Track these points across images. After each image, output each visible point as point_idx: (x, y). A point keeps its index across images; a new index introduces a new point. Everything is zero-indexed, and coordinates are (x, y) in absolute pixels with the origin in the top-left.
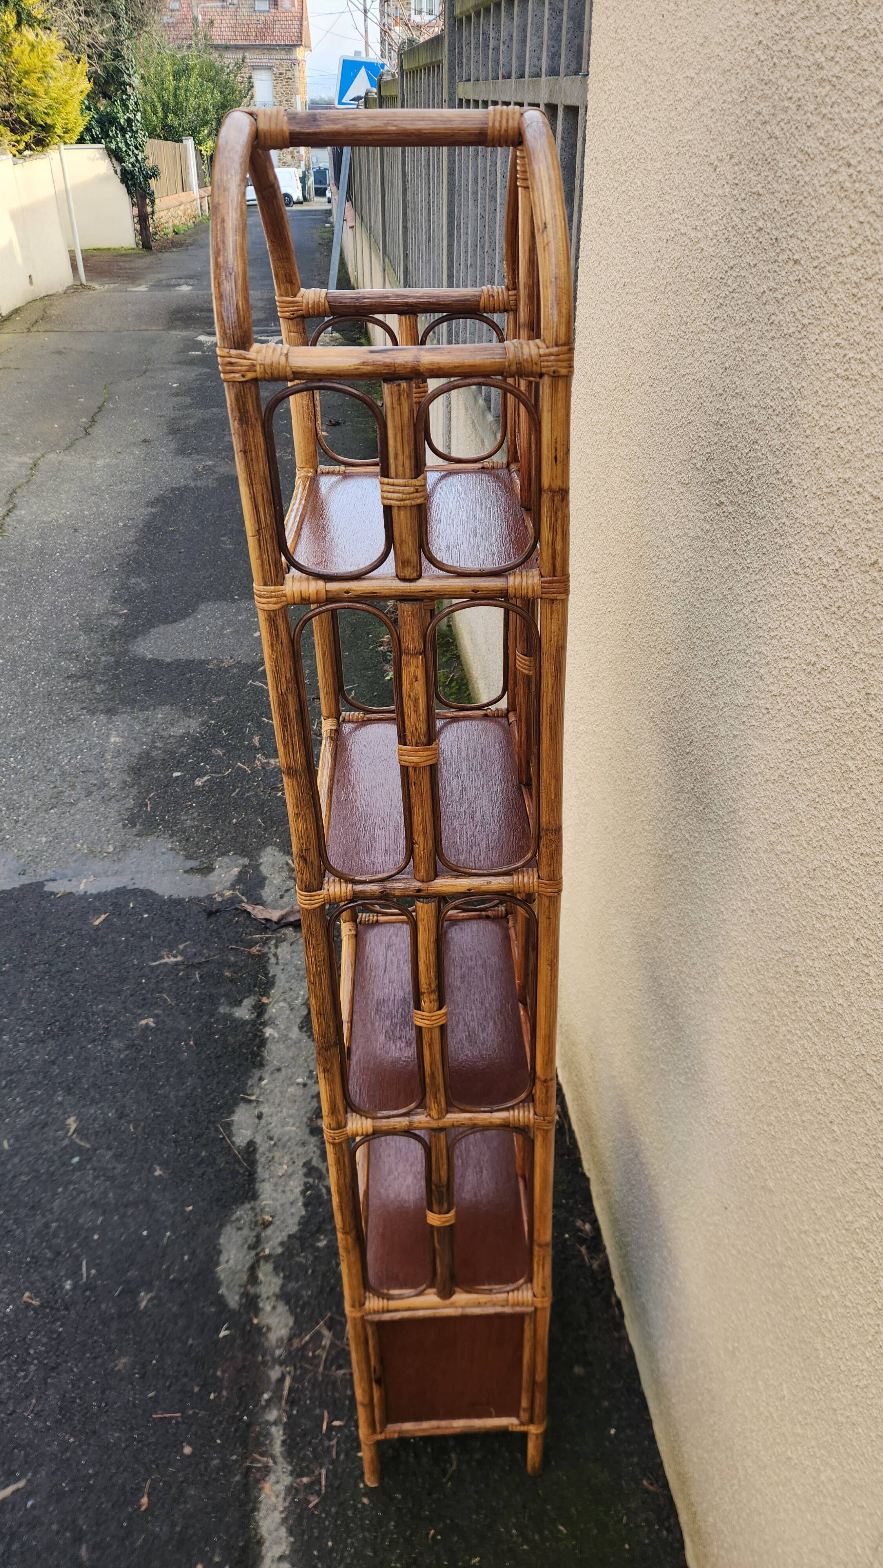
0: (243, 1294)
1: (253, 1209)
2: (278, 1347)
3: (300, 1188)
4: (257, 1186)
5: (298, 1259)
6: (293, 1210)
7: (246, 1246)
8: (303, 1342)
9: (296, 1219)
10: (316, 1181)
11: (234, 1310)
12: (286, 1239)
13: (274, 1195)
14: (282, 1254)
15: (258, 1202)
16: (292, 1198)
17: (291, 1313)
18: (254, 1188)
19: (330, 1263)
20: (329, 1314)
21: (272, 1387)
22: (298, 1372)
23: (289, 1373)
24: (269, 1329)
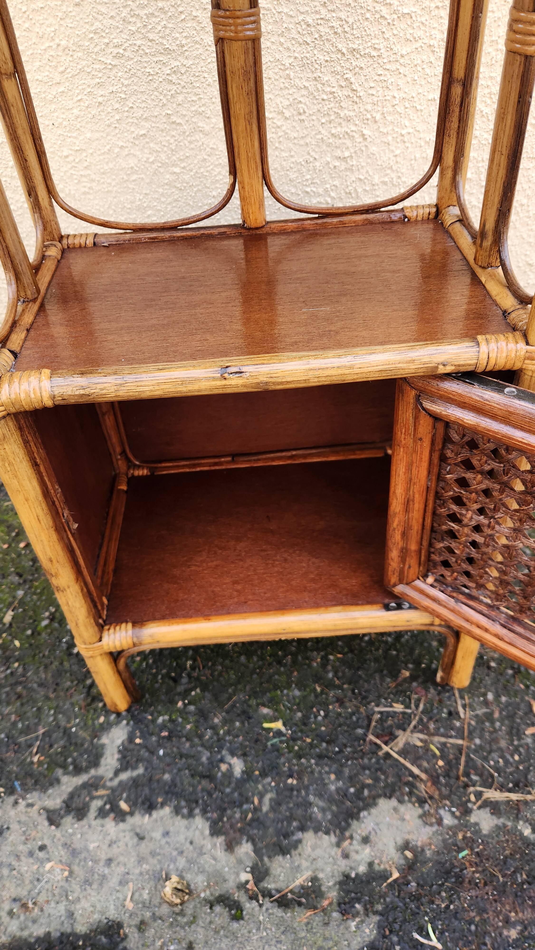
0: (344, 913)
1: (142, 926)
2: (440, 822)
3: (109, 824)
4: (81, 928)
5: (265, 808)
6: (157, 835)
7: (235, 925)
8: (424, 776)
9: (180, 823)
10: (101, 792)
11: (380, 927)
12: (220, 840)
13: (114, 882)
14: (251, 839)
15: (125, 919)
16: (129, 839)
17: (375, 804)
18: (86, 937)
19: (276, 749)
20: (371, 737)
21: (509, 824)
22: (474, 778)
23: (479, 795)
24: (406, 846)
